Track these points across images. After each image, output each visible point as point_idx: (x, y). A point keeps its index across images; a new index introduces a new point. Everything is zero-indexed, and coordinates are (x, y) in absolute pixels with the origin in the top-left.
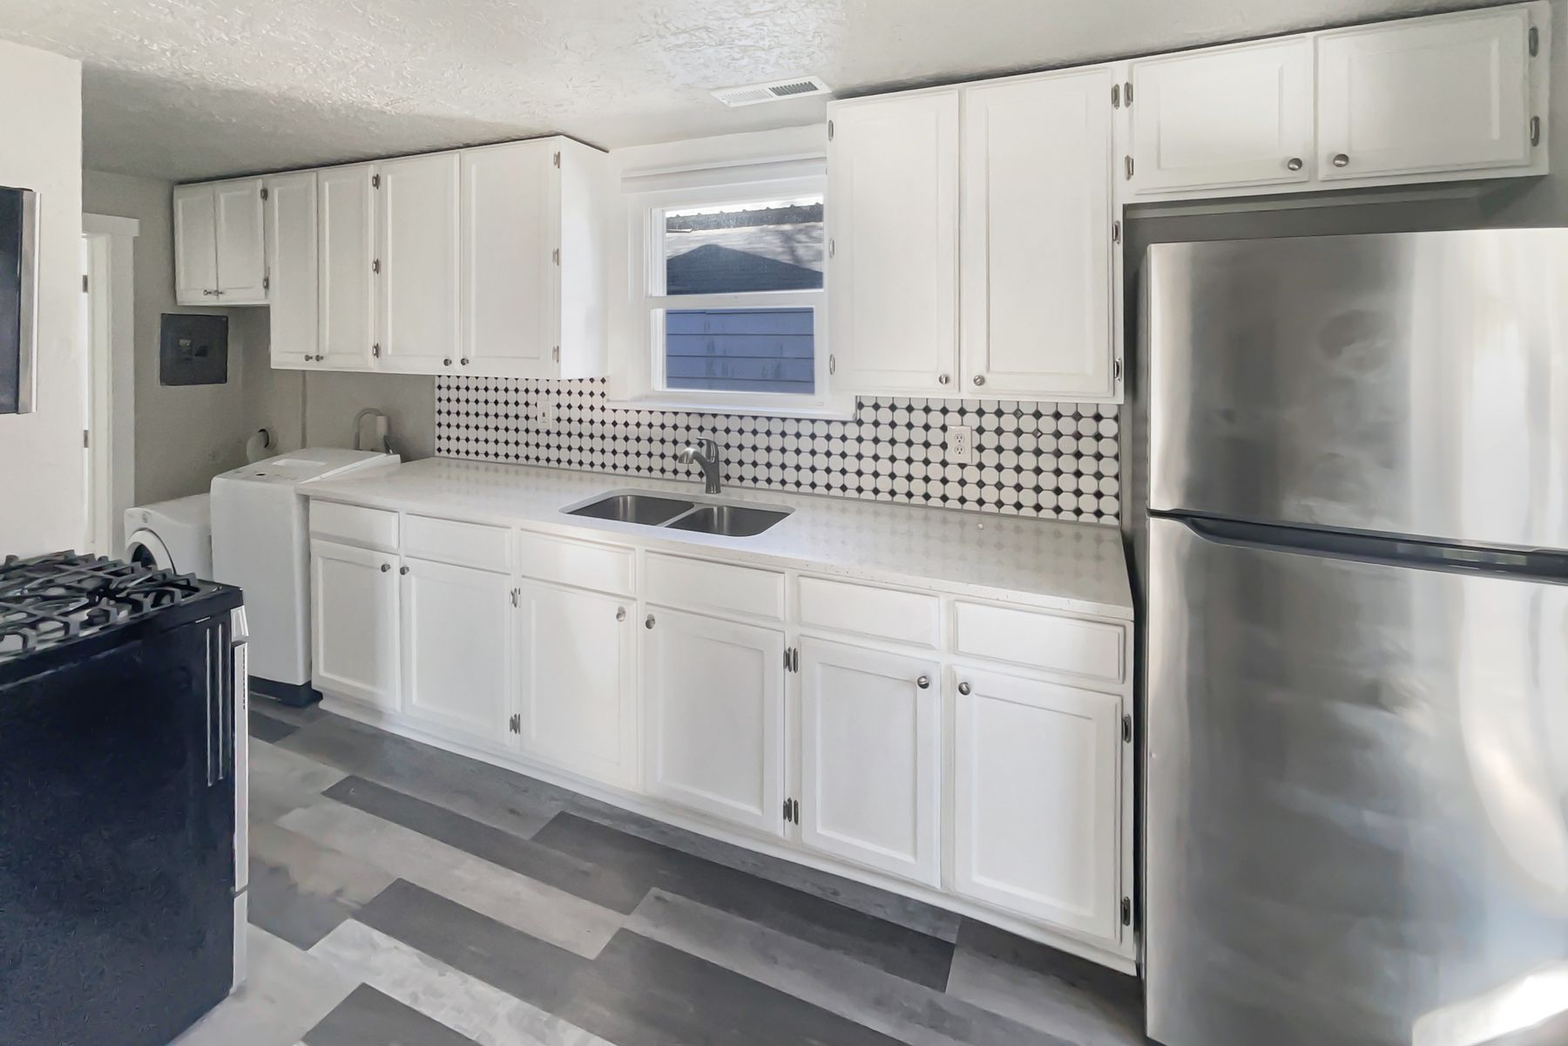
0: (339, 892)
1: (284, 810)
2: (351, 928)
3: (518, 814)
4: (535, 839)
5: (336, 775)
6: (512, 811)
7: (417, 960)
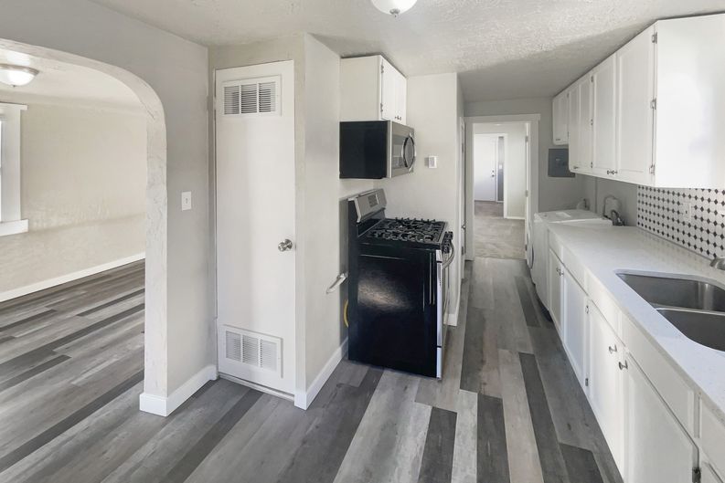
0: (485, 384)
1: (505, 348)
2: (474, 396)
3: (570, 429)
4: (561, 445)
5: (530, 351)
6: (569, 425)
7: (473, 425)
